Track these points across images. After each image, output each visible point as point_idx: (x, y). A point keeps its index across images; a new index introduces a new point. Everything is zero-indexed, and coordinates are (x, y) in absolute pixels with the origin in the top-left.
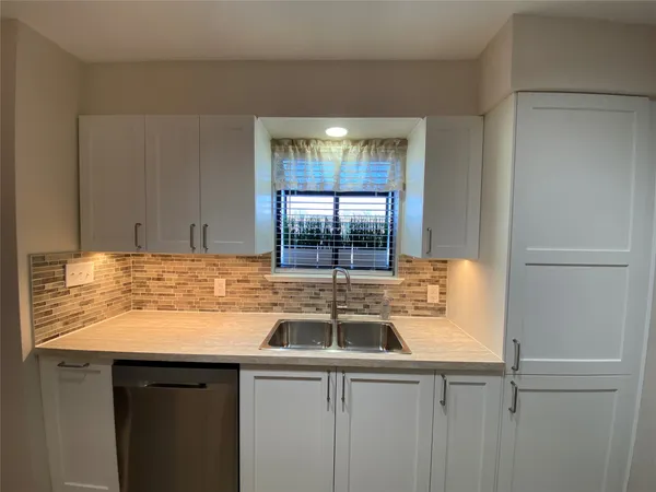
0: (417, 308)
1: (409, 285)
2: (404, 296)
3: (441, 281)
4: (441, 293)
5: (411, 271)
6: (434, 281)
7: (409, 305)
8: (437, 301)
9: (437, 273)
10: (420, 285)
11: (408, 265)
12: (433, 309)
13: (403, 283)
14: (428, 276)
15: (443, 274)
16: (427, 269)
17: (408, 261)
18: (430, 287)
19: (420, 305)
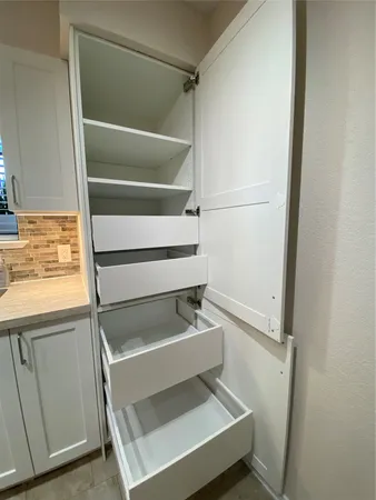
0: (47, 270)
1: (36, 247)
2: (32, 259)
3: (72, 241)
4: (73, 252)
5: (35, 232)
6: (64, 241)
7: (38, 268)
8: (70, 260)
9: (66, 233)
10: (48, 246)
11: (31, 226)
12: (67, 268)
13: (27, 246)
14: (57, 237)
15: (73, 233)
16: (56, 229)
17: (30, 222)
18: (60, 248)
19: (50, 266)
